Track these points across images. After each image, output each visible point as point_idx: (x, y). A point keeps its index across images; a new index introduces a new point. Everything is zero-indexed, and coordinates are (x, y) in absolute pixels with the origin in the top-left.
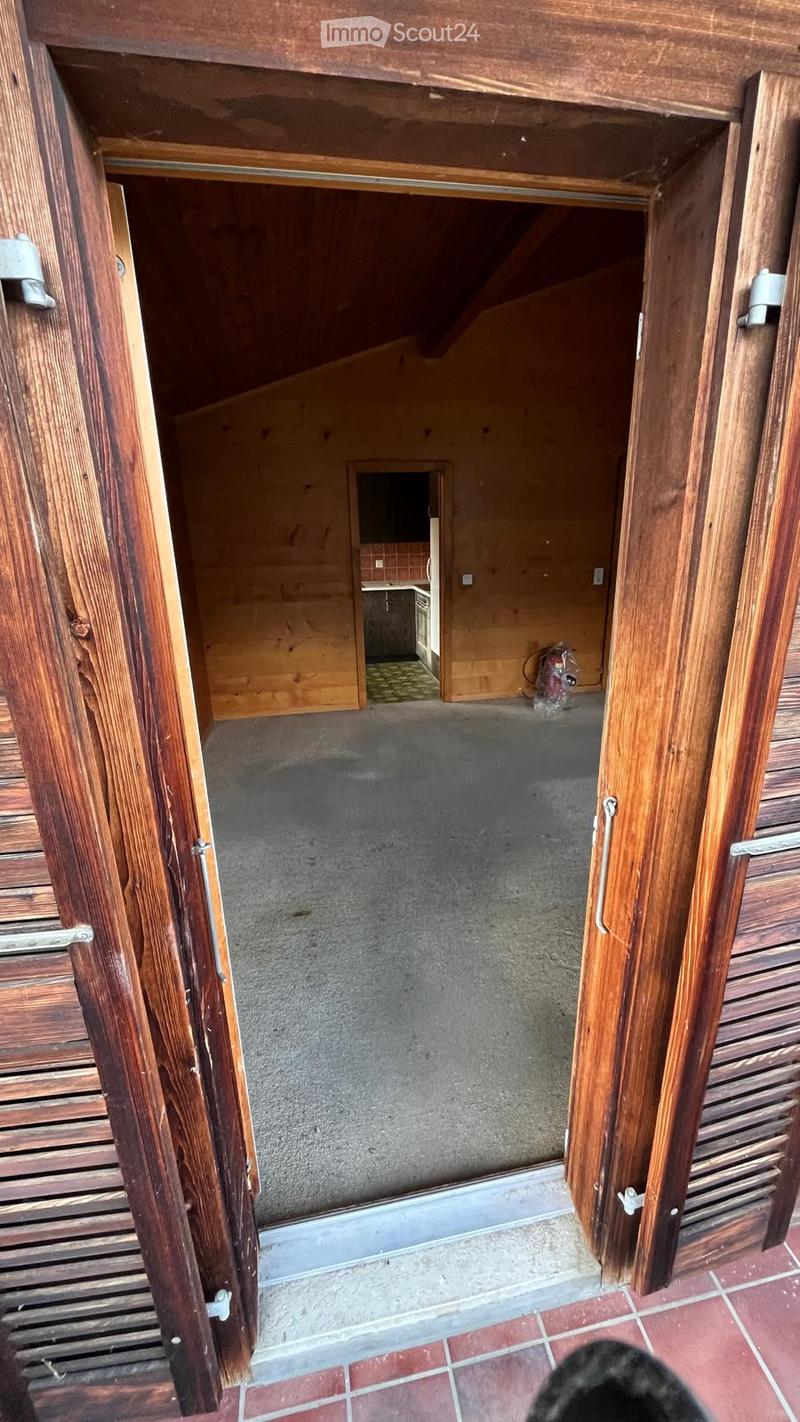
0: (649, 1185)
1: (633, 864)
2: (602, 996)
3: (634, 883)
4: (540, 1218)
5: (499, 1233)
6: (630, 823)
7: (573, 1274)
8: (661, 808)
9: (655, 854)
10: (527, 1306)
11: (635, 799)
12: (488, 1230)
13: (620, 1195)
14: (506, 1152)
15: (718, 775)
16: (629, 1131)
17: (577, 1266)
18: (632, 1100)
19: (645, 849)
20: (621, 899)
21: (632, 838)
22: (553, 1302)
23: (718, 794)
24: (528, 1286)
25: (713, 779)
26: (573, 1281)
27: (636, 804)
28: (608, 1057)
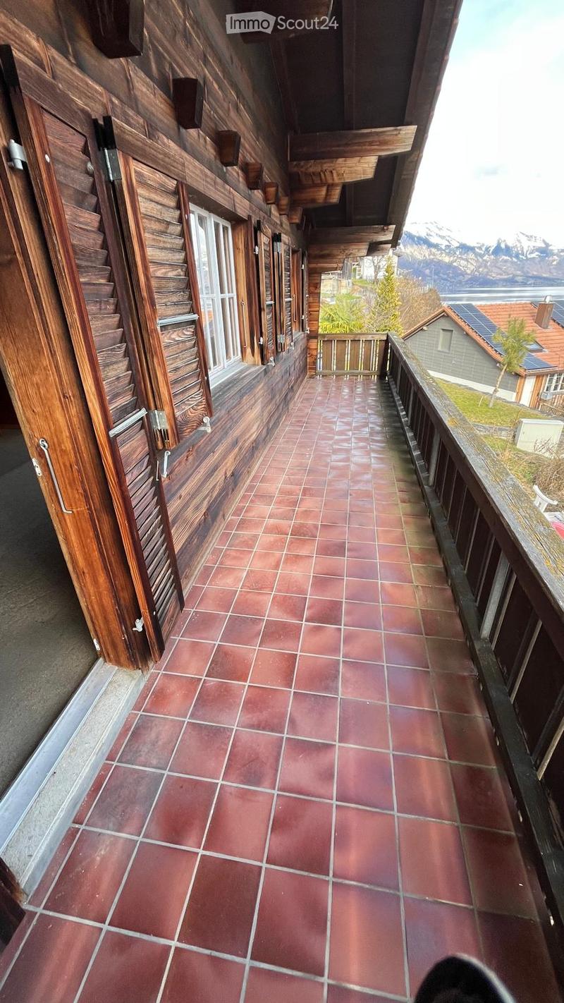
0: (142, 610)
1: (71, 465)
2: (83, 546)
3: (76, 474)
4: (107, 684)
5: (95, 706)
6: (60, 446)
7: (134, 683)
8: (73, 430)
9: (79, 453)
10: (126, 714)
11: (58, 432)
12: (90, 711)
13: (134, 629)
14: (69, 688)
15: (91, 401)
16: (125, 595)
17: (133, 679)
18: (120, 581)
19: (75, 453)
20: (72, 489)
21: (64, 452)
22: (133, 701)
23: (94, 409)
24: (123, 703)
25: (90, 405)
26: (135, 685)
27: (58, 433)
28: (101, 572)
